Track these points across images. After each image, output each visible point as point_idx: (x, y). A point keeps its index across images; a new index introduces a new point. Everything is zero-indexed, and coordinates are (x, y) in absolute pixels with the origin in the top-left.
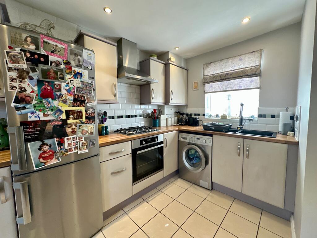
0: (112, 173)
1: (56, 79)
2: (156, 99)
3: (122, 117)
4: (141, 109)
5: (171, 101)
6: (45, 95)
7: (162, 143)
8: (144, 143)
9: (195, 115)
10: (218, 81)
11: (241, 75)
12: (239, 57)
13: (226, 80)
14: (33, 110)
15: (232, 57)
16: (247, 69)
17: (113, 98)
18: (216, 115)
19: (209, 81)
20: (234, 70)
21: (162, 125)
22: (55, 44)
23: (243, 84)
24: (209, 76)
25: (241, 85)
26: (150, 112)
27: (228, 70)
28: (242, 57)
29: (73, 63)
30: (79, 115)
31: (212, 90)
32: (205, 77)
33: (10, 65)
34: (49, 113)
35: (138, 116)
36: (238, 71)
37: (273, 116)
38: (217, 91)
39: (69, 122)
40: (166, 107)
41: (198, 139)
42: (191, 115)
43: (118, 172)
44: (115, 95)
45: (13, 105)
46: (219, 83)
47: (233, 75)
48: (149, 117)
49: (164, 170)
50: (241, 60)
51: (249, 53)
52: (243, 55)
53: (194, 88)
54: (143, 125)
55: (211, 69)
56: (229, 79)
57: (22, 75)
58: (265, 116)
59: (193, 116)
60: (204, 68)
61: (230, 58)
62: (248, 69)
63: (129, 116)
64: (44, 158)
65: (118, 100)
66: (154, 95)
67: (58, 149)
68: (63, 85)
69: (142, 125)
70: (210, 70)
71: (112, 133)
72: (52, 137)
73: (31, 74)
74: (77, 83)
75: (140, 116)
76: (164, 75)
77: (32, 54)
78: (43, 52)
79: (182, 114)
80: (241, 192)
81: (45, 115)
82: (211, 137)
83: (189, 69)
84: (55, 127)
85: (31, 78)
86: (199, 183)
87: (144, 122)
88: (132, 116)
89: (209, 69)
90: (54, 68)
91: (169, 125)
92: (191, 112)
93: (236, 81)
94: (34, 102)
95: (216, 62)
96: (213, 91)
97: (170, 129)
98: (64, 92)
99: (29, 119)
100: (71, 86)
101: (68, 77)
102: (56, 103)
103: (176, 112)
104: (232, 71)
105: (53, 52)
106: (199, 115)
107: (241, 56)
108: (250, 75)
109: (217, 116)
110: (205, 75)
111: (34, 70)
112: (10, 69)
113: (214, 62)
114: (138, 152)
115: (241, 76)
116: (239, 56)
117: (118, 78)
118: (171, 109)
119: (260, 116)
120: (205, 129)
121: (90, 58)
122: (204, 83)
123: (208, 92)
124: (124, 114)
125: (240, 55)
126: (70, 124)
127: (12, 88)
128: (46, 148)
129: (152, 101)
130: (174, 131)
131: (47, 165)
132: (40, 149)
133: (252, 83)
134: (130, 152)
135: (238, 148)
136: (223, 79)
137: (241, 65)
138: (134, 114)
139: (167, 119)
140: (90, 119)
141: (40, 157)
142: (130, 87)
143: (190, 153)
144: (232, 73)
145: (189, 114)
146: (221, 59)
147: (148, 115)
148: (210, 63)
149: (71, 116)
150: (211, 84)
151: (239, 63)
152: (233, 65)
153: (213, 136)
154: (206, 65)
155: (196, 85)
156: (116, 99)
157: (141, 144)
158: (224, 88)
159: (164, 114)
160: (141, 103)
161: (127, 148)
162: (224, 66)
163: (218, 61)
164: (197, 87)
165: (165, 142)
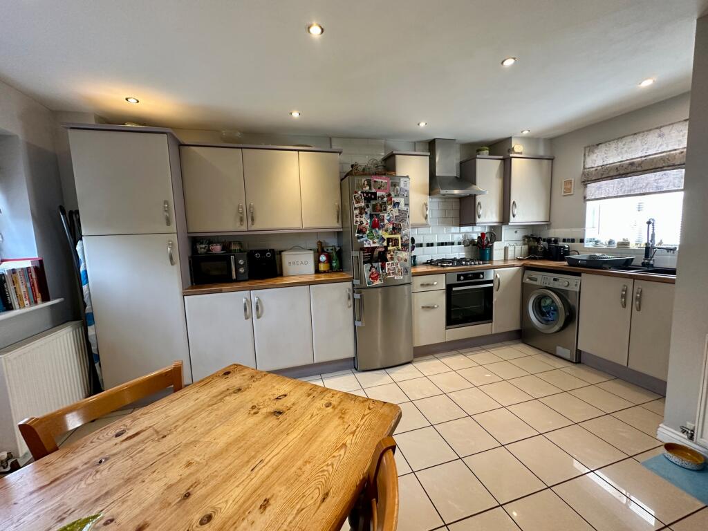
0: (423, 307)
1: (381, 211)
2: (485, 217)
3: (432, 245)
4: (460, 233)
5: (512, 219)
6: (375, 225)
7: (491, 282)
8: (462, 278)
9: (564, 240)
10: (612, 178)
11: (661, 166)
12: (658, 130)
13: (629, 175)
14: (366, 238)
15: (643, 132)
16: (673, 154)
17: (423, 221)
18: (608, 240)
19: (594, 178)
20: (645, 156)
21: (495, 258)
22: (381, 180)
23: (667, 181)
24: (594, 169)
25: (661, 184)
26: (475, 237)
27: (634, 157)
28: (664, 130)
29: (393, 195)
30: (395, 242)
31: (601, 194)
32: (585, 170)
33: (356, 205)
34: (376, 240)
35: (456, 243)
36: (655, 158)
38: (610, 195)
39: (389, 248)
40: (504, 227)
41: (555, 280)
42: (556, 241)
43: (428, 307)
44: (426, 218)
45: (356, 235)
46: (616, 181)
47: (642, 165)
48: (474, 245)
49: (493, 323)
50: (661, 136)
52: (666, 126)
53: (564, 192)
54: (464, 257)
55: (599, 156)
56: (637, 174)
57: (362, 211)
59: (561, 244)
60: (585, 155)
61: (639, 133)
62: (676, 154)
63: (442, 244)
64: (372, 278)
65: (429, 223)
66: (481, 212)
67: (381, 272)
68: (386, 215)
69: (461, 257)
70: (597, 157)
71: (421, 264)
72: (377, 262)
73: (366, 210)
74: (395, 212)
75: (459, 244)
76: (500, 177)
77: (367, 193)
78: (374, 191)
79: (538, 240)
80: (626, 365)
81: (374, 243)
82: (578, 278)
83: (556, 156)
84: (380, 252)
85: (366, 213)
86: (555, 351)
87: (466, 252)
88: (446, 244)
89: (595, 155)
90: (380, 201)
91: (509, 258)
92: (556, 236)
93: (651, 177)
94: (368, 232)
95: (609, 141)
96: (603, 196)
97: (510, 263)
98: (386, 221)
99: (365, 246)
100: (391, 215)
101: (389, 207)
102: (381, 232)
103: (526, 237)
104: (641, 157)
105: (379, 188)
106: (573, 241)
107: (662, 129)
108: (679, 165)
109: (610, 242)
110: (587, 166)
111: (368, 207)
112: (355, 208)
113: (606, 142)
114: (454, 289)
115: (661, 168)
116: (657, 128)
117: (430, 195)
118: (516, 232)
120: (570, 265)
121: (406, 185)
122: (584, 182)
123: (593, 198)
124: (436, 240)
125: (661, 127)
126: (390, 250)
127: (357, 222)
128: (374, 270)
129: (478, 220)
130: (513, 266)
131: (375, 284)
132: (370, 270)
134: (444, 287)
135: (622, 294)
137: (661, 145)
138: (450, 240)
139: (506, 249)
140: (405, 246)
141: (370, 277)
142: (445, 201)
143: (543, 304)
144: (642, 162)
145: (553, 239)
146: (621, 136)
147: (472, 242)
148: (598, 145)
149: (390, 244)
150: (598, 184)
151: (657, 142)
152: (645, 147)
153: (582, 274)
154: (588, 148)
155: (569, 186)
156: (427, 222)
157: (459, 279)
158: (626, 190)
159: (501, 240)
160: (461, 225)
161: (440, 282)
162: (625, 149)
163: (614, 140)
164: (569, 190)
165: (496, 283)
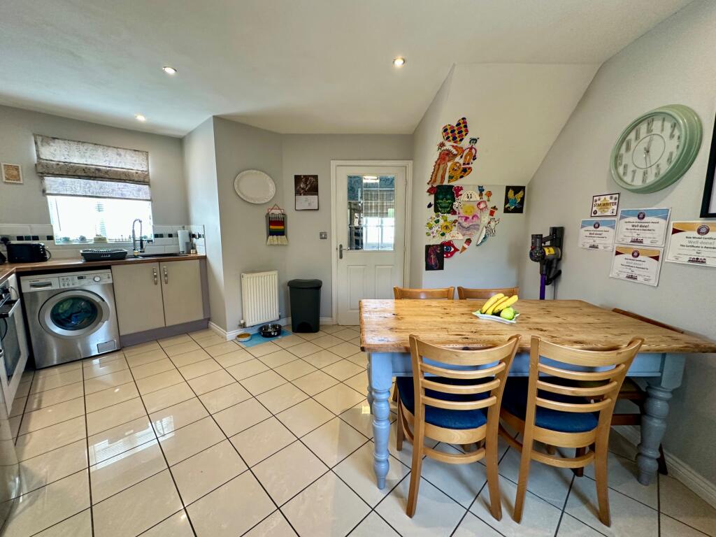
9: (20, 239)
10: (80, 177)
11: (124, 178)
15: (104, 146)
16: (131, 172)
20: (109, 167)
23: (128, 191)
24: (54, 163)
25: (125, 193)
27: (98, 164)
28: (121, 152)
31: (67, 191)
32: (42, 161)
37: (170, 236)
41: (80, 278)
46: (82, 181)
47: (109, 173)
50: (119, 155)
51: (130, 150)
55: (58, 151)
56: (103, 179)
58: (161, 236)
60: (36, 143)
61: (100, 145)
62: (133, 173)
70: (55, 150)
80: (164, 326)
89: (52, 148)
93: (115, 185)
95: (68, 140)
96: (68, 193)
104: (105, 167)
106: (36, 238)
107: (118, 150)
110: (43, 157)
113: (64, 140)
115: (124, 180)
116: (115, 148)
119: (156, 236)
122: (42, 173)
133: (141, 193)
135: (154, 275)
136: (91, 177)
143: (61, 312)
144: (108, 171)
151: (117, 159)
153: (112, 267)
154: (40, 138)
155: (13, 172)
163: (73, 141)
164: (16, 178)
